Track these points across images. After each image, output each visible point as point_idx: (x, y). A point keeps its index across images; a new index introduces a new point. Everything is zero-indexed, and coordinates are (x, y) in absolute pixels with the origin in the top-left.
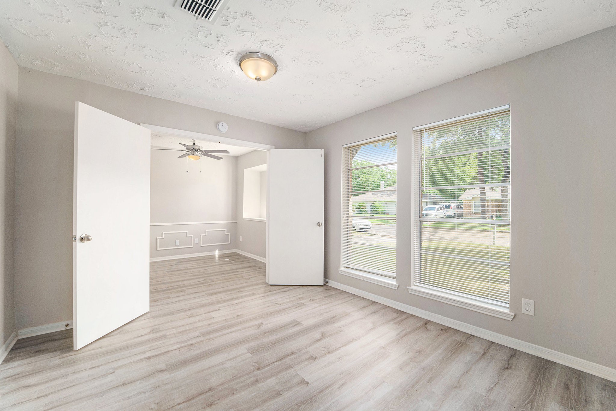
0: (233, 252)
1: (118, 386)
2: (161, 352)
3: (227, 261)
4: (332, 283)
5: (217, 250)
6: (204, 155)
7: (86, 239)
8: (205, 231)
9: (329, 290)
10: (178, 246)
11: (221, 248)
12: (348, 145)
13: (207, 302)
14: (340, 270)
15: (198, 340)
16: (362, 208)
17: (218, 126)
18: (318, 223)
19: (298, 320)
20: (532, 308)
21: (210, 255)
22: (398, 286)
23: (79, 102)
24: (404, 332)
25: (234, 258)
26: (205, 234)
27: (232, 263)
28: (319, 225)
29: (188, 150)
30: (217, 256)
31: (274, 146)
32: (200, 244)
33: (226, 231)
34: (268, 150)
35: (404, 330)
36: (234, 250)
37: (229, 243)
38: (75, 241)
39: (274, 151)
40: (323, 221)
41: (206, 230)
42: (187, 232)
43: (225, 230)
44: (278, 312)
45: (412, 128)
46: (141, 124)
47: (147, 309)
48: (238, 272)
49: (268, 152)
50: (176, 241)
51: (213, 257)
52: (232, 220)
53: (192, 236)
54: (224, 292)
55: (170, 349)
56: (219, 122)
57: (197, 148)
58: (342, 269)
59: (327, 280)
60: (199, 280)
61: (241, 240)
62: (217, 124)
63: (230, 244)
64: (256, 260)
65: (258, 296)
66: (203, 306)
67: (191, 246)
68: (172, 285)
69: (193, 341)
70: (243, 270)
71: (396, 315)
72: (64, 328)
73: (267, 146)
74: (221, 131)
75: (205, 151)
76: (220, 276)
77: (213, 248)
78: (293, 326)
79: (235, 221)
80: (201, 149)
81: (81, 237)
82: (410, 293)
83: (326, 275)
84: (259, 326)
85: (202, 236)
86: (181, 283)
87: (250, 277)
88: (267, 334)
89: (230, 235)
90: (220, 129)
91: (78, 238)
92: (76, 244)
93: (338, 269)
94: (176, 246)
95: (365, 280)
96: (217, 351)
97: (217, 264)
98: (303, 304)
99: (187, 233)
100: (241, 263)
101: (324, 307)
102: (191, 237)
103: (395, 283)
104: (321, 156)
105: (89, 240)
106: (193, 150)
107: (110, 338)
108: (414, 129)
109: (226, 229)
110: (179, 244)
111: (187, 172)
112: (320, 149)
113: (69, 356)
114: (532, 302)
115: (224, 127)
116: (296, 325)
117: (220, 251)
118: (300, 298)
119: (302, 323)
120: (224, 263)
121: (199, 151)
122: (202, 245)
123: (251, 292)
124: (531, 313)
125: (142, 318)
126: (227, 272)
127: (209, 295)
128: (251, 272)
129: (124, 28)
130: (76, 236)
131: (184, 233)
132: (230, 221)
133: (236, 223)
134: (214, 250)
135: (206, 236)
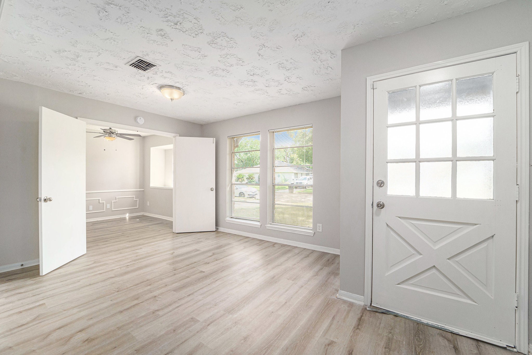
0: (141, 215)
1: (87, 286)
2: (108, 270)
3: (138, 221)
4: (221, 229)
6: (118, 136)
7: (49, 200)
8: (116, 198)
9: (219, 233)
10: (91, 211)
11: (131, 211)
12: (231, 137)
13: (130, 245)
14: (227, 220)
15: (131, 263)
16: (251, 178)
17: (137, 119)
18: (211, 188)
19: (198, 249)
20: (321, 228)
21: (121, 218)
22: (261, 225)
23: (43, 107)
24: (261, 249)
25: (143, 218)
26: (116, 200)
27: (142, 222)
28: (212, 190)
29: (105, 133)
30: (127, 218)
31: (179, 134)
32: (112, 209)
33: (135, 198)
34: (174, 137)
35: (261, 248)
36: (142, 213)
37: (138, 207)
38: (41, 202)
39: (179, 138)
40: (214, 187)
41: (117, 197)
42: (99, 198)
43: (134, 197)
44: (184, 246)
45: (268, 131)
46: (78, 118)
47: (85, 252)
48: (149, 227)
49: (174, 139)
50: (89, 207)
51: (124, 219)
52: (140, 189)
53: (104, 202)
54: (142, 239)
55: (114, 269)
56: (137, 117)
57: (113, 131)
58: (228, 219)
59: (218, 227)
60: (117, 234)
61: (148, 204)
62: (136, 118)
63: (138, 208)
64: (162, 219)
65: (169, 240)
66: (128, 248)
67: (103, 211)
68: (97, 238)
69: (128, 264)
70: (153, 226)
71: (258, 242)
72: (20, 267)
73: (174, 135)
74: (138, 123)
75: (120, 134)
76: (135, 231)
77: (124, 212)
78: (195, 252)
79: (143, 190)
80: (116, 133)
81: (45, 198)
82: (267, 229)
83: (217, 224)
84: (172, 253)
85: (113, 202)
86: (103, 237)
87: (160, 230)
88: (178, 256)
89: (138, 201)
90: (139, 122)
91: (43, 199)
92: (41, 203)
93: (225, 219)
95: (242, 224)
96: (146, 266)
97: (128, 223)
98: (201, 241)
99: (99, 200)
100: (150, 221)
101: (215, 242)
102: (103, 203)
103: (259, 224)
104: (213, 143)
105: (50, 200)
106: (110, 133)
107: (63, 268)
108: (269, 131)
110: (92, 210)
111: (105, 150)
112: (212, 138)
113: (38, 279)
114: (321, 225)
115: (141, 121)
116: (197, 251)
117: (129, 214)
118: (199, 239)
119: (200, 250)
120: (136, 222)
121: (114, 133)
122: (113, 210)
123: (163, 238)
124: (321, 231)
125: (82, 257)
126: (140, 228)
127: (130, 242)
128: (160, 227)
129: (86, 68)
130: (41, 198)
131: (97, 199)
132: (138, 189)
133: (144, 191)
134: (125, 214)
135: (117, 202)
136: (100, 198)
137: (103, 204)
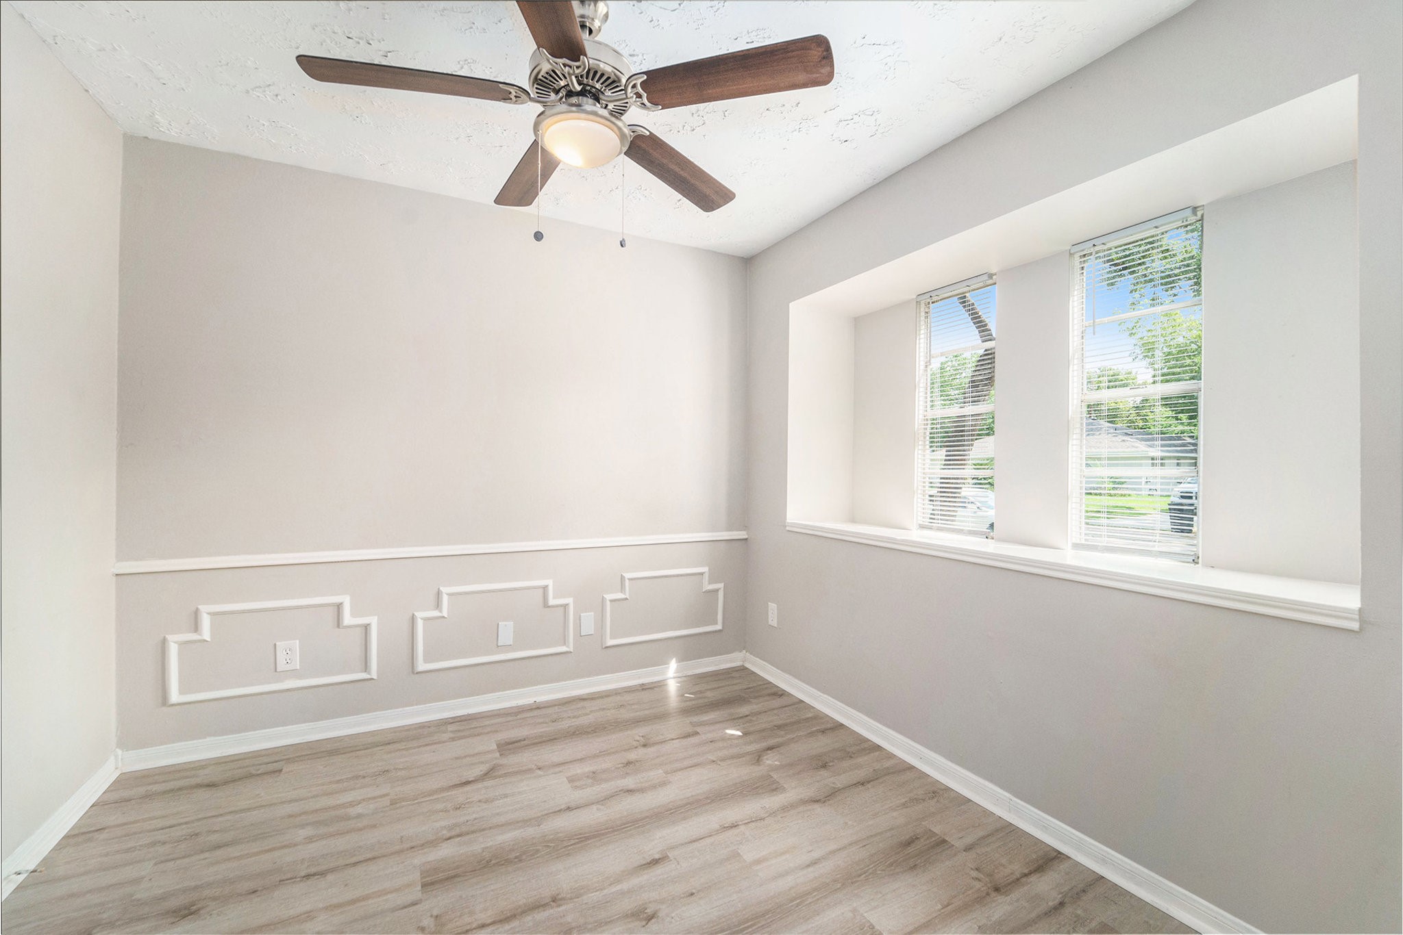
0: (733, 665)
5: (674, 659)
8: (622, 578)
10: (508, 647)
11: (691, 648)
21: (644, 685)
26: (622, 589)
30: (673, 687)
32: (603, 636)
33: (706, 576)
36: (739, 655)
37: (719, 627)
41: (627, 575)
42: (546, 583)
43: (702, 574)
50: (498, 624)
51: (656, 693)
53: (570, 601)
61: (773, 620)
63: (720, 631)
67: (564, 649)
77: (655, 654)
79: (742, 535)
85: (608, 603)
89: (721, 595)
94: (500, 648)
99: (545, 588)
102: (565, 606)
109: (705, 569)
110: (512, 642)
111: (538, 236)
117: (684, 665)
122: (610, 642)
131: (535, 588)
132: (722, 531)
133: (746, 539)
134: (662, 661)
135: (627, 599)
136: (550, 582)
137: (562, 608)
